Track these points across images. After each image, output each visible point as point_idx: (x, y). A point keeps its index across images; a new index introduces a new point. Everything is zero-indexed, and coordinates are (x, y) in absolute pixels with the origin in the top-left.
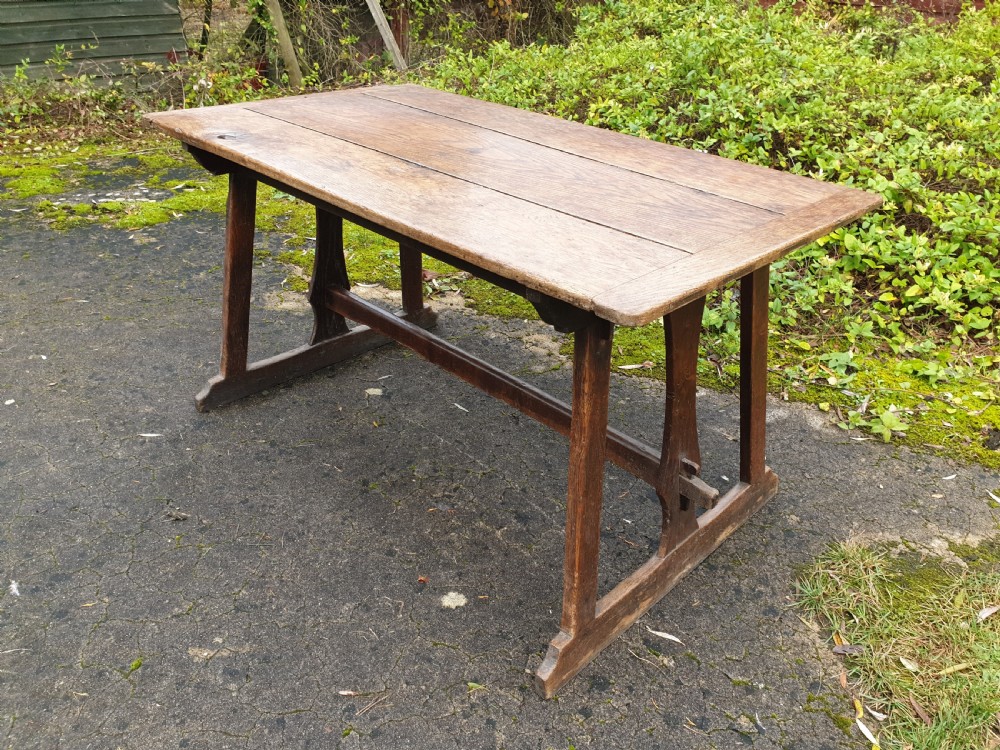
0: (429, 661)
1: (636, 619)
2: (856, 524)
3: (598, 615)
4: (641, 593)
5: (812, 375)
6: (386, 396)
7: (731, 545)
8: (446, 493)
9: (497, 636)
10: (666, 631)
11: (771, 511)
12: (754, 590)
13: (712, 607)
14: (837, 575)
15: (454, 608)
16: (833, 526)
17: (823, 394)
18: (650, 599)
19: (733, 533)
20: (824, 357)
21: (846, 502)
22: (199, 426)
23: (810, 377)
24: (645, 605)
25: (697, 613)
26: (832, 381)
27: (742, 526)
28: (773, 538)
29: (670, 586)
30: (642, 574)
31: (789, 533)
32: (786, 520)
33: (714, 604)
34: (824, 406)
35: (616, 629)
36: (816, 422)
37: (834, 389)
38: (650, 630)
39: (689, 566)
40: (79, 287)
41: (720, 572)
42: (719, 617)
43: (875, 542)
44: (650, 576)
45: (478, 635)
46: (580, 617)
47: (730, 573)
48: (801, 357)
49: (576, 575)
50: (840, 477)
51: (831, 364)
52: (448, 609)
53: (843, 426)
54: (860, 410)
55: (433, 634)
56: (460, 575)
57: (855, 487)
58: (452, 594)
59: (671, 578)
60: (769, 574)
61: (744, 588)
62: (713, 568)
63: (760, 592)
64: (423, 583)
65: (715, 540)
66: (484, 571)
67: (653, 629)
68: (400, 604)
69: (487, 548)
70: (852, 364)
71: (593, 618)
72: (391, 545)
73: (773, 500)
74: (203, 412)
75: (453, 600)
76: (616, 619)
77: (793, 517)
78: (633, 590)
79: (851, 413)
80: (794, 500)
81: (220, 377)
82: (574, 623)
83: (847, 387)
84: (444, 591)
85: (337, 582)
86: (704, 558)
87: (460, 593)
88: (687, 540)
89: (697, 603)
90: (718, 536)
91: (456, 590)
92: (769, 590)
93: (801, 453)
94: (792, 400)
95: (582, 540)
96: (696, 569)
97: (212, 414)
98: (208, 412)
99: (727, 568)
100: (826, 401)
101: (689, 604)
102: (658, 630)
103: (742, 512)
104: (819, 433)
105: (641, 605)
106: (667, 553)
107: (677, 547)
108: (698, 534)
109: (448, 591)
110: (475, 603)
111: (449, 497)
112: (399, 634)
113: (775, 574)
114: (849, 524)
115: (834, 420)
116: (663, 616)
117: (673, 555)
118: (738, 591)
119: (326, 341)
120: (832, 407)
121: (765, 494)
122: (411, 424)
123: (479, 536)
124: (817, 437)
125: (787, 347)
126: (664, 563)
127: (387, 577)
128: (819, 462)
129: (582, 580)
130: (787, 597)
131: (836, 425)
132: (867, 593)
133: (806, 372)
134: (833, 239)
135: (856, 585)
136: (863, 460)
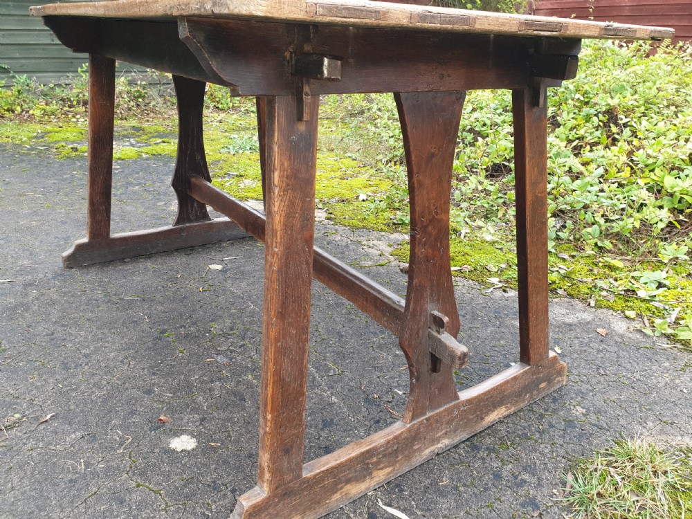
0: (122, 501)
1: (367, 489)
2: (650, 424)
3: (306, 474)
4: (375, 459)
5: (621, 286)
6: (224, 271)
7: (502, 429)
8: (231, 348)
9: (209, 486)
10: (399, 508)
11: (555, 400)
12: (516, 478)
13: (462, 489)
14: (619, 474)
15: (179, 450)
16: (622, 422)
17: (629, 304)
18: (389, 470)
19: (508, 416)
20: (636, 274)
21: (642, 400)
22: (56, 276)
23: (620, 288)
24: (381, 476)
25: (443, 493)
26: (642, 294)
27: (519, 411)
28: (551, 426)
29: (417, 460)
30: (379, 438)
31: (570, 423)
32: (570, 410)
33: (464, 485)
34: (631, 314)
35: (337, 496)
36: (620, 326)
37: (644, 300)
38: (380, 504)
39: (446, 442)
40: (44, 188)
41: (483, 454)
42: (467, 501)
43: (672, 446)
44: (388, 442)
45: (188, 482)
46: (276, 471)
47: (493, 455)
48: (613, 273)
49: (269, 417)
50: (638, 377)
51: (642, 280)
52: (174, 451)
53: (648, 331)
54: (668, 320)
55: (143, 474)
56: (203, 420)
57: (654, 387)
58: (185, 438)
59: (420, 450)
60: (538, 462)
61: (505, 473)
62: (475, 448)
63: (524, 481)
64: (162, 422)
65: (482, 419)
66: (230, 419)
67: (385, 504)
68: (128, 439)
69: (243, 399)
70: (664, 282)
71: (299, 476)
72: (154, 385)
73: (560, 389)
74: (67, 267)
75: (183, 443)
76: (336, 484)
77: (579, 408)
78: (362, 454)
79: (658, 321)
80: (582, 393)
81: (85, 240)
82: (267, 476)
83: (657, 299)
84: (177, 433)
85: (82, 411)
86: (467, 437)
87: (193, 436)
88: (441, 409)
89: (446, 481)
90: (487, 414)
91: (192, 434)
92: (534, 480)
93: (599, 351)
94: (598, 306)
95: (277, 373)
96: (456, 447)
97: (73, 270)
98: (72, 268)
99: (490, 450)
100: (634, 310)
101: (435, 483)
102: (390, 505)
103: (519, 395)
104: (622, 336)
105: (375, 473)
106: (413, 419)
107: (428, 415)
108: (457, 406)
109: (182, 434)
110: (204, 449)
111: (232, 351)
112: (108, 469)
113: (545, 464)
114: (643, 422)
115: (638, 327)
116: (401, 491)
117: (421, 422)
118: (497, 476)
119: (187, 225)
120: (639, 315)
121: (549, 381)
122: (232, 292)
123: (242, 387)
124: (619, 340)
125: (601, 264)
126: (409, 430)
127: (132, 413)
128: (617, 361)
129: (279, 425)
130: (555, 491)
131: (641, 331)
132: (653, 500)
133: (616, 284)
134: (653, 180)
135: (641, 489)
136: (667, 364)
